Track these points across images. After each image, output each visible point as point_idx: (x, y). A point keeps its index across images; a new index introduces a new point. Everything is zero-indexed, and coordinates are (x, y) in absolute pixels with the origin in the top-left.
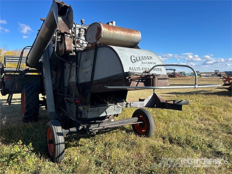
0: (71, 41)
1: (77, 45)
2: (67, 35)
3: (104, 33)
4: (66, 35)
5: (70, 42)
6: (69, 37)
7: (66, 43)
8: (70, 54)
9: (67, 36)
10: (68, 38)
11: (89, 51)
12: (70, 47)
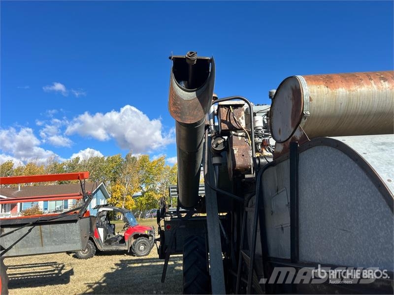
0: (246, 145)
1: (264, 151)
2: (236, 134)
3: (311, 99)
4: (233, 132)
5: (244, 147)
6: (241, 136)
7: (235, 152)
8: (247, 176)
9: (237, 136)
10: (240, 138)
11: (281, 164)
12: (244, 160)
